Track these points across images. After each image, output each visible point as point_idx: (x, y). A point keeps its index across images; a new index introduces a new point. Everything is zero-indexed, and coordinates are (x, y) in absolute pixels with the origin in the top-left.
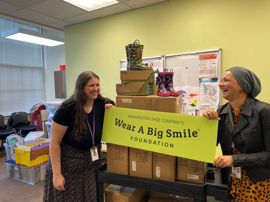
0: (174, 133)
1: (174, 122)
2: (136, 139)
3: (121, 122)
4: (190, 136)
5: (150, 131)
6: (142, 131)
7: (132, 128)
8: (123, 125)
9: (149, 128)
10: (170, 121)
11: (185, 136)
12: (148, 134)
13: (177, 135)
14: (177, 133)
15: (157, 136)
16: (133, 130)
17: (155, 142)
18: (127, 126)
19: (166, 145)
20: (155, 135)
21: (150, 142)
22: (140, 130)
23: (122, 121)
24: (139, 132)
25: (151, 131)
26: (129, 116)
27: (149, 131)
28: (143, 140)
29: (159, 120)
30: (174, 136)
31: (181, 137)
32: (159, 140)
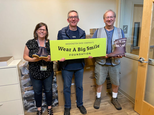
0: (90, 48)
1: (89, 43)
2: (72, 55)
3: (62, 48)
4: (97, 48)
6: (75, 50)
8: (64, 49)
9: (78, 48)
10: (88, 43)
11: (95, 48)
12: (78, 51)
13: (92, 48)
14: (91, 47)
15: (83, 51)
16: (70, 51)
17: (82, 54)
18: (66, 50)
19: (87, 54)
20: (82, 51)
21: (80, 54)
22: (74, 50)
23: (63, 47)
24: (73, 51)
25: (80, 49)
26: (66, 44)
28: (76, 54)
29: (83, 43)
30: (90, 49)
31: (93, 49)
32: (84, 52)
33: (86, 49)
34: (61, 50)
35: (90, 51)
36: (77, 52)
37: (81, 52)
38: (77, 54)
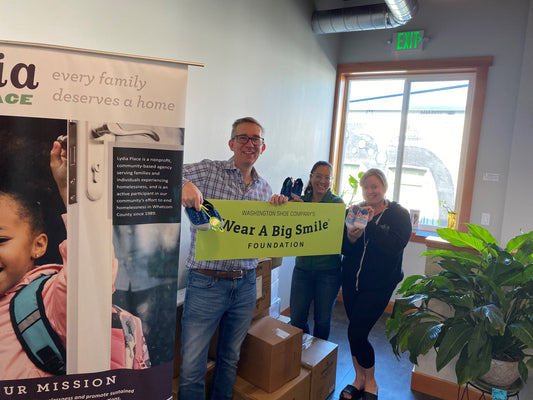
0: (304, 228)
1: (304, 214)
2: (256, 246)
3: (231, 223)
4: (320, 229)
5: (276, 231)
6: (265, 232)
7: (249, 231)
8: (235, 228)
9: (274, 227)
10: (300, 214)
11: (316, 230)
12: (274, 235)
13: (308, 229)
14: (308, 227)
15: (285, 235)
16: (251, 234)
17: (282, 245)
18: (241, 229)
19: (296, 245)
20: (283, 235)
21: (276, 245)
23: (233, 222)
24: (260, 234)
25: (278, 231)
26: (244, 213)
27: (274, 230)
28: (266, 245)
29: (287, 214)
30: (304, 233)
31: (312, 231)
32: (287, 240)
33: (294, 231)
34: (228, 230)
35: (302, 237)
36: (270, 239)
37: (280, 239)
38: (269, 245)
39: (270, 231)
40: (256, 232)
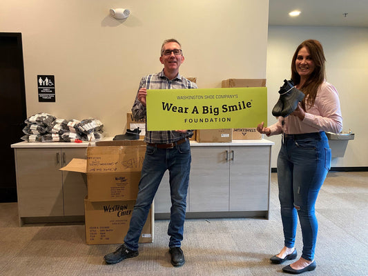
33: (221, 110)
34: (168, 110)
36: (201, 115)
37: (209, 116)
38: (201, 121)
39: (200, 110)
40: (189, 111)
